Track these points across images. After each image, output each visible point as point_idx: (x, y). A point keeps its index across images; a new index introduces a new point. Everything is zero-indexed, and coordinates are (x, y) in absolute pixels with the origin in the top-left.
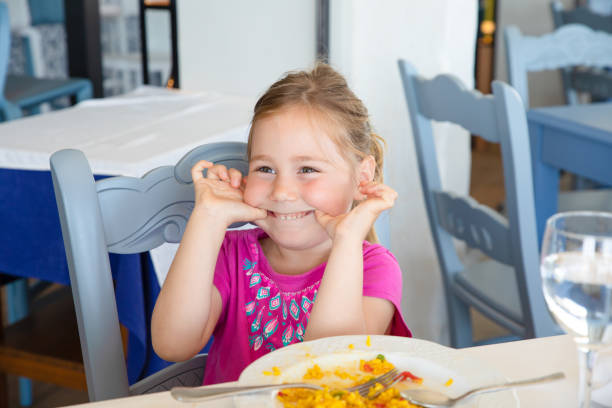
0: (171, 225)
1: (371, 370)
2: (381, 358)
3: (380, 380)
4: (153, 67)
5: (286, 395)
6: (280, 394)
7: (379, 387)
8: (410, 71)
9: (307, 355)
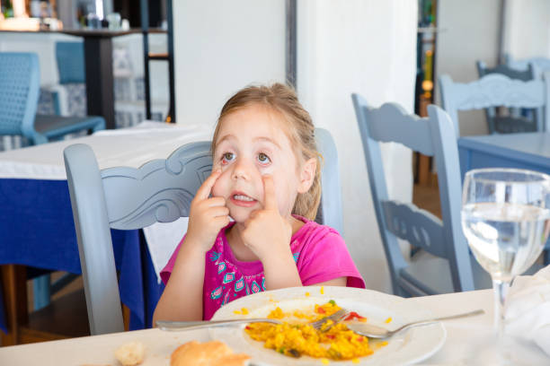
0: (161, 207)
1: (324, 312)
2: (332, 303)
3: (331, 318)
4: (154, 110)
5: (252, 329)
6: (247, 328)
7: (330, 323)
8: (361, 103)
9: (271, 300)
